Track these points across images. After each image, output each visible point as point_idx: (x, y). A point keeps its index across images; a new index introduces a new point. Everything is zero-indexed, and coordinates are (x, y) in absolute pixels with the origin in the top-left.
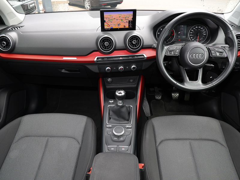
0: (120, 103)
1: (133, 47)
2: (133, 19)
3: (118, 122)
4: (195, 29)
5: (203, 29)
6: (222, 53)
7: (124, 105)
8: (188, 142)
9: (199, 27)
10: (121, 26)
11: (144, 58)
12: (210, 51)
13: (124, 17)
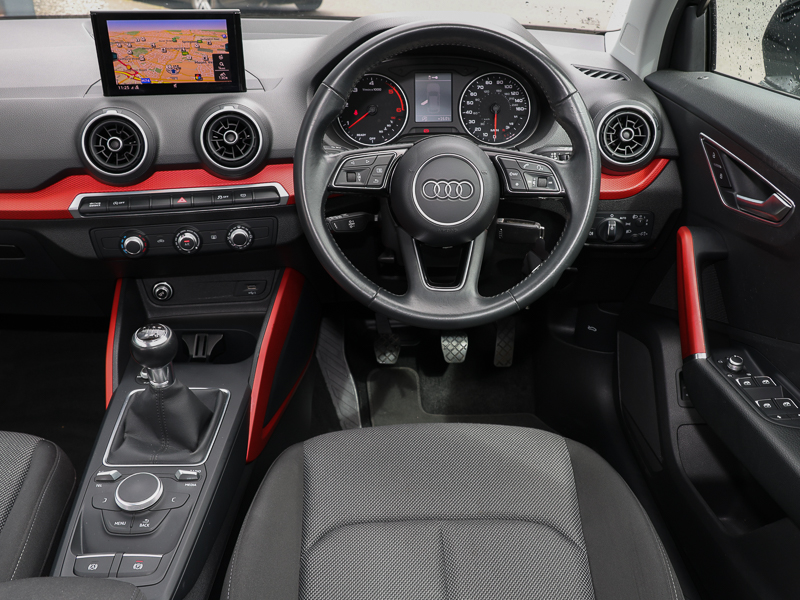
0: (159, 379)
1: (226, 155)
2: (229, 47)
3: (150, 457)
4: (481, 87)
5: (514, 89)
6: (545, 177)
7: (177, 384)
8: (433, 529)
9: (498, 82)
10: (186, 76)
11: (278, 200)
12: (505, 169)
13: (191, 42)
